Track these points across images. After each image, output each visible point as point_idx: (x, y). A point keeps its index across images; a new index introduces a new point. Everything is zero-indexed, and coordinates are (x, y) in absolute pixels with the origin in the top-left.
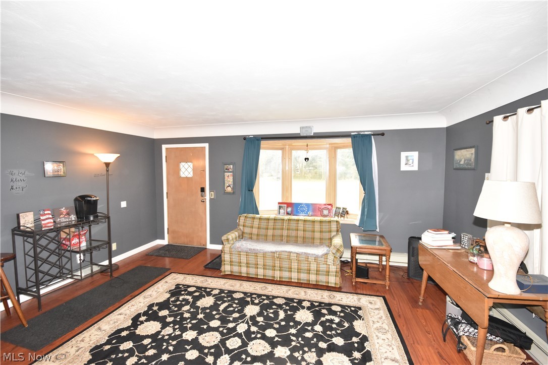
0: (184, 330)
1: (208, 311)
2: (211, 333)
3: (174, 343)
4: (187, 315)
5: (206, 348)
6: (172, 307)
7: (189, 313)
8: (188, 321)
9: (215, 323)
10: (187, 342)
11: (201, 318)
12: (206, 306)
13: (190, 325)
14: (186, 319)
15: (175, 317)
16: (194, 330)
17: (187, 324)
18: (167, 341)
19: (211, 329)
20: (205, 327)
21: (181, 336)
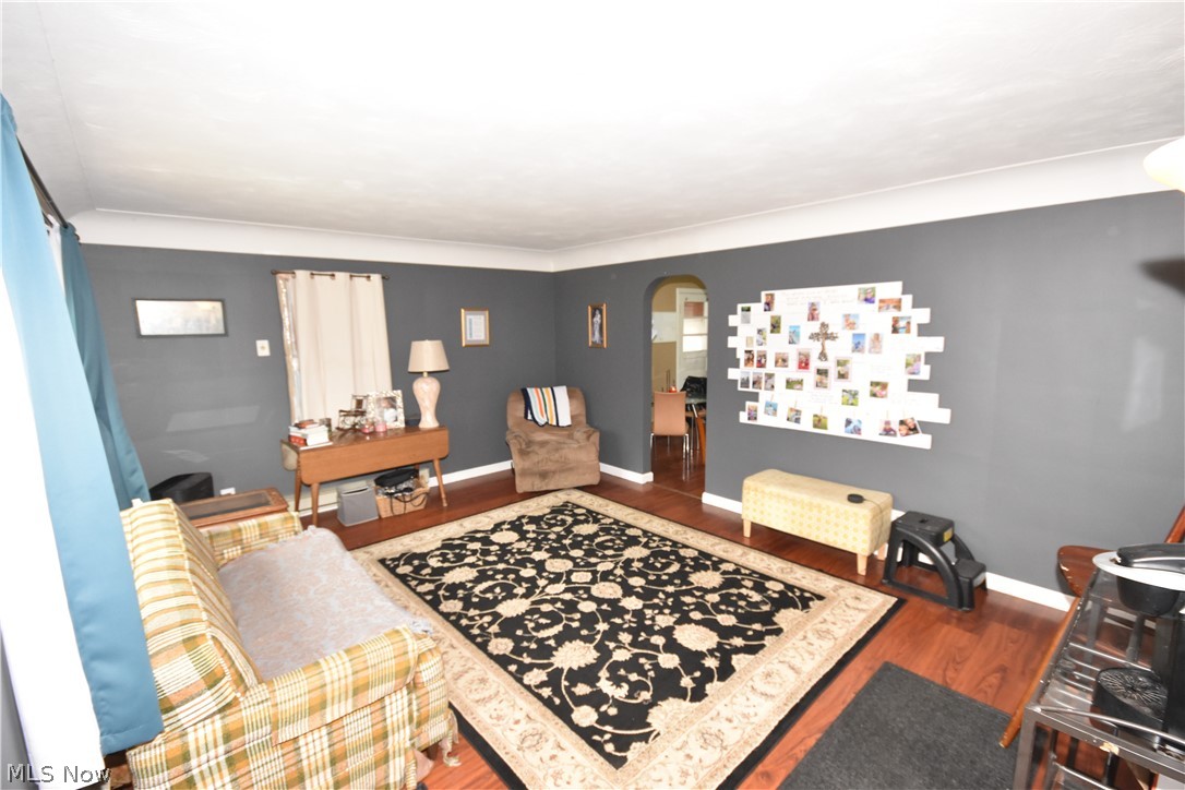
0: (638, 614)
1: (584, 632)
2: (601, 596)
3: (656, 601)
4: (625, 638)
5: (618, 583)
6: (649, 670)
7: (620, 642)
8: (626, 626)
9: (587, 607)
10: (639, 596)
11: (604, 622)
12: (582, 643)
13: (627, 617)
14: (629, 630)
15: (647, 640)
16: (623, 608)
17: (630, 621)
18: (666, 606)
19: (599, 601)
20: (605, 607)
21: (645, 606)
